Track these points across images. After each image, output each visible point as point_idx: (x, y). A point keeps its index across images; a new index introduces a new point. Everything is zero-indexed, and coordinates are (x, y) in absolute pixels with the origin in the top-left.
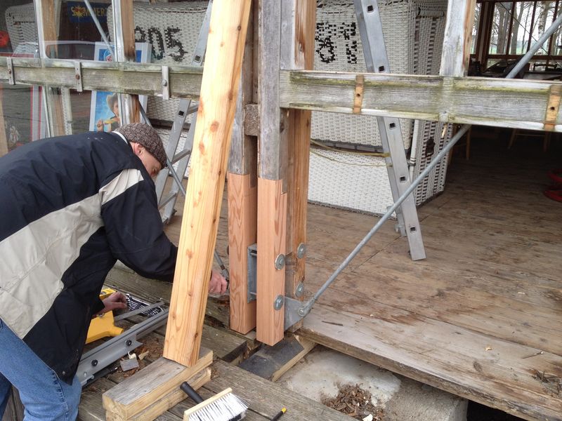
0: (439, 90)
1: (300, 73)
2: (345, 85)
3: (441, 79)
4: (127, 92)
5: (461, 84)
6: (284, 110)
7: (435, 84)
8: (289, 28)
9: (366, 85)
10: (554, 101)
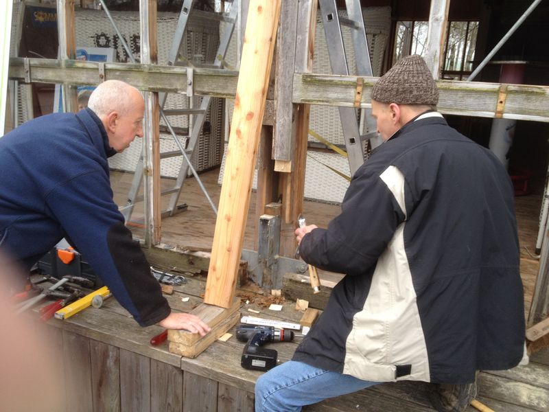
1: (311, 76)
2: (347, 86)
6: (295, 105)
8: (303, 41)
9: (365, 86)
10: (502, 97)
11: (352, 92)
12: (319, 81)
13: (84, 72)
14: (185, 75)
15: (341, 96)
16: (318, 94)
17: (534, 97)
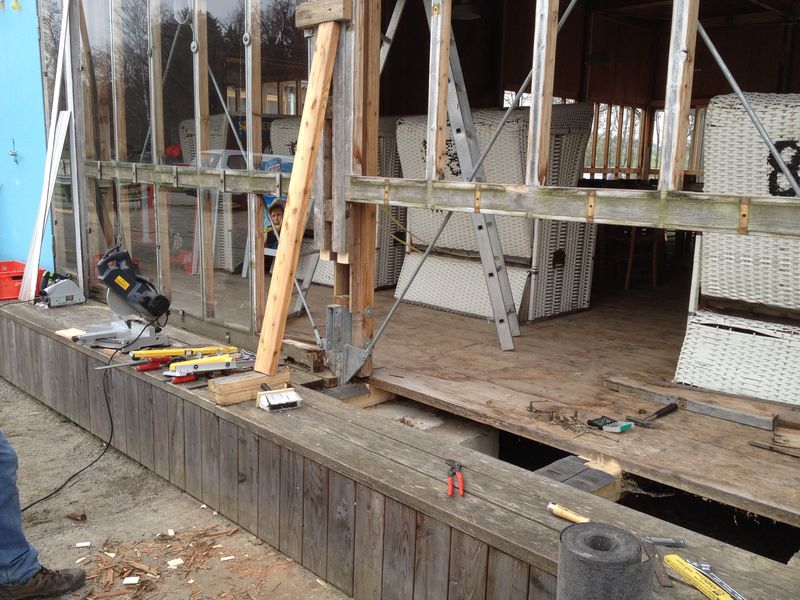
0: (425, 188)
1: (355, 178)
2: (380, 186)
3: (426, 182)
4: (254, 192)
5: (436, 185)
6: (348, 203)
7: (424, 185)
8: (349, 148)
9: (390, 186)
10: (478, 194)
11: (383, 191)
12: (361, 182)
13: (212, 177)
14: (275, 178)
15: (376, 195)
16: (361, 194)
17: (498, 194)
